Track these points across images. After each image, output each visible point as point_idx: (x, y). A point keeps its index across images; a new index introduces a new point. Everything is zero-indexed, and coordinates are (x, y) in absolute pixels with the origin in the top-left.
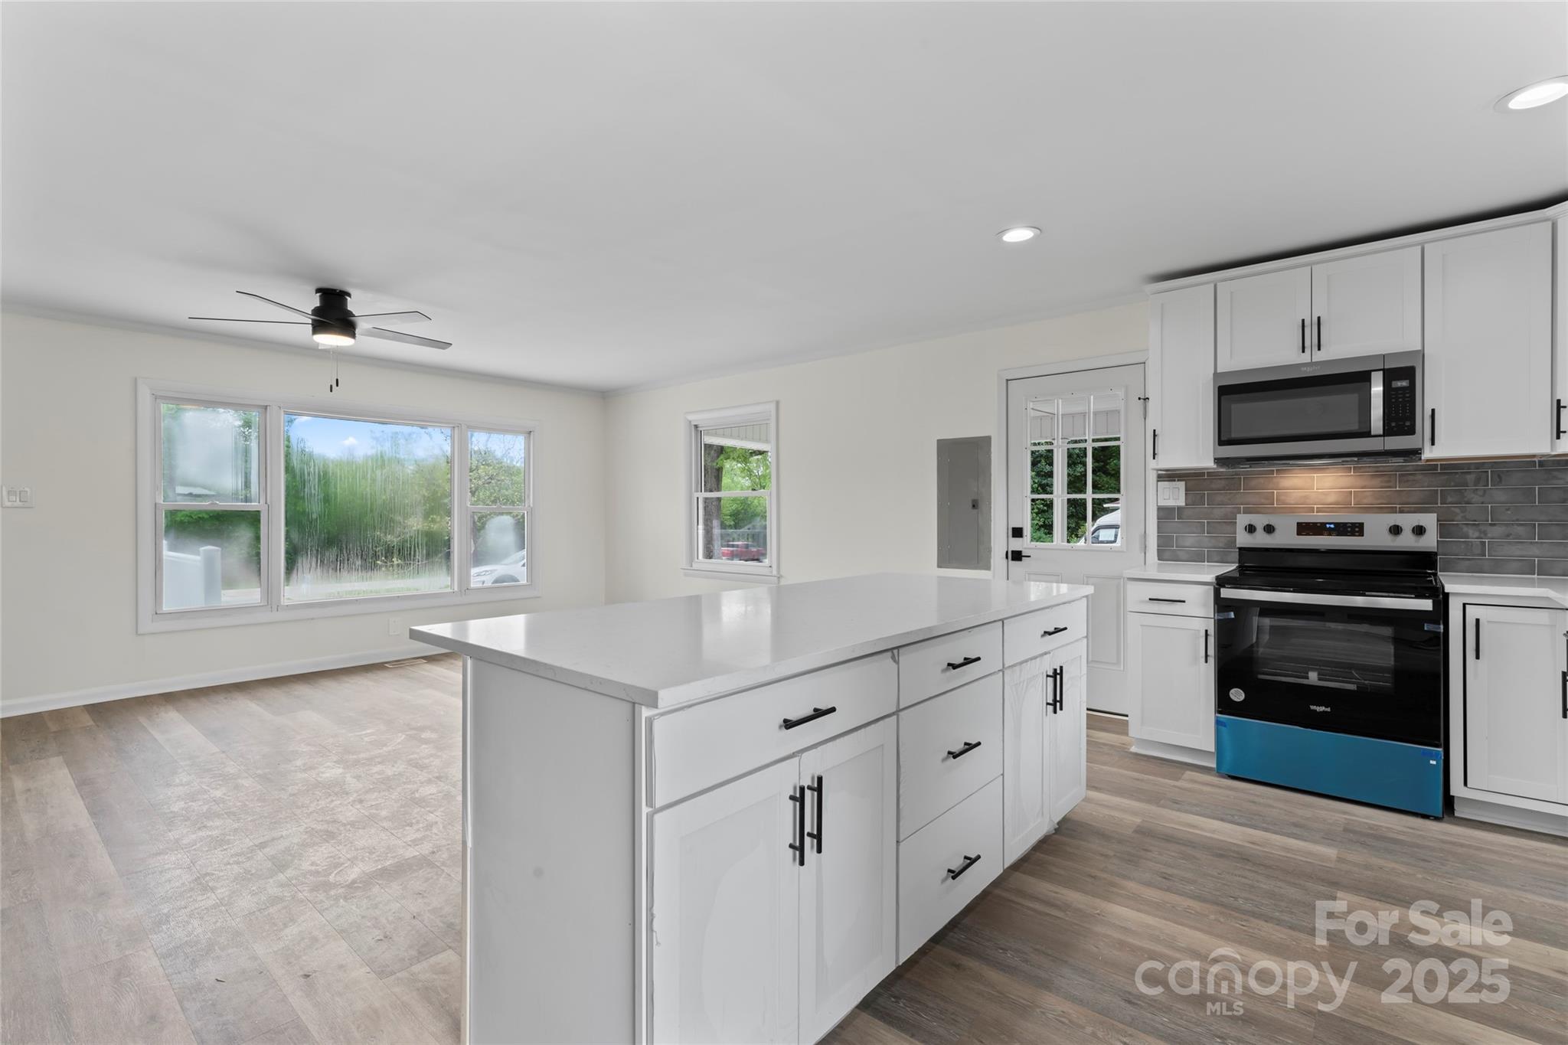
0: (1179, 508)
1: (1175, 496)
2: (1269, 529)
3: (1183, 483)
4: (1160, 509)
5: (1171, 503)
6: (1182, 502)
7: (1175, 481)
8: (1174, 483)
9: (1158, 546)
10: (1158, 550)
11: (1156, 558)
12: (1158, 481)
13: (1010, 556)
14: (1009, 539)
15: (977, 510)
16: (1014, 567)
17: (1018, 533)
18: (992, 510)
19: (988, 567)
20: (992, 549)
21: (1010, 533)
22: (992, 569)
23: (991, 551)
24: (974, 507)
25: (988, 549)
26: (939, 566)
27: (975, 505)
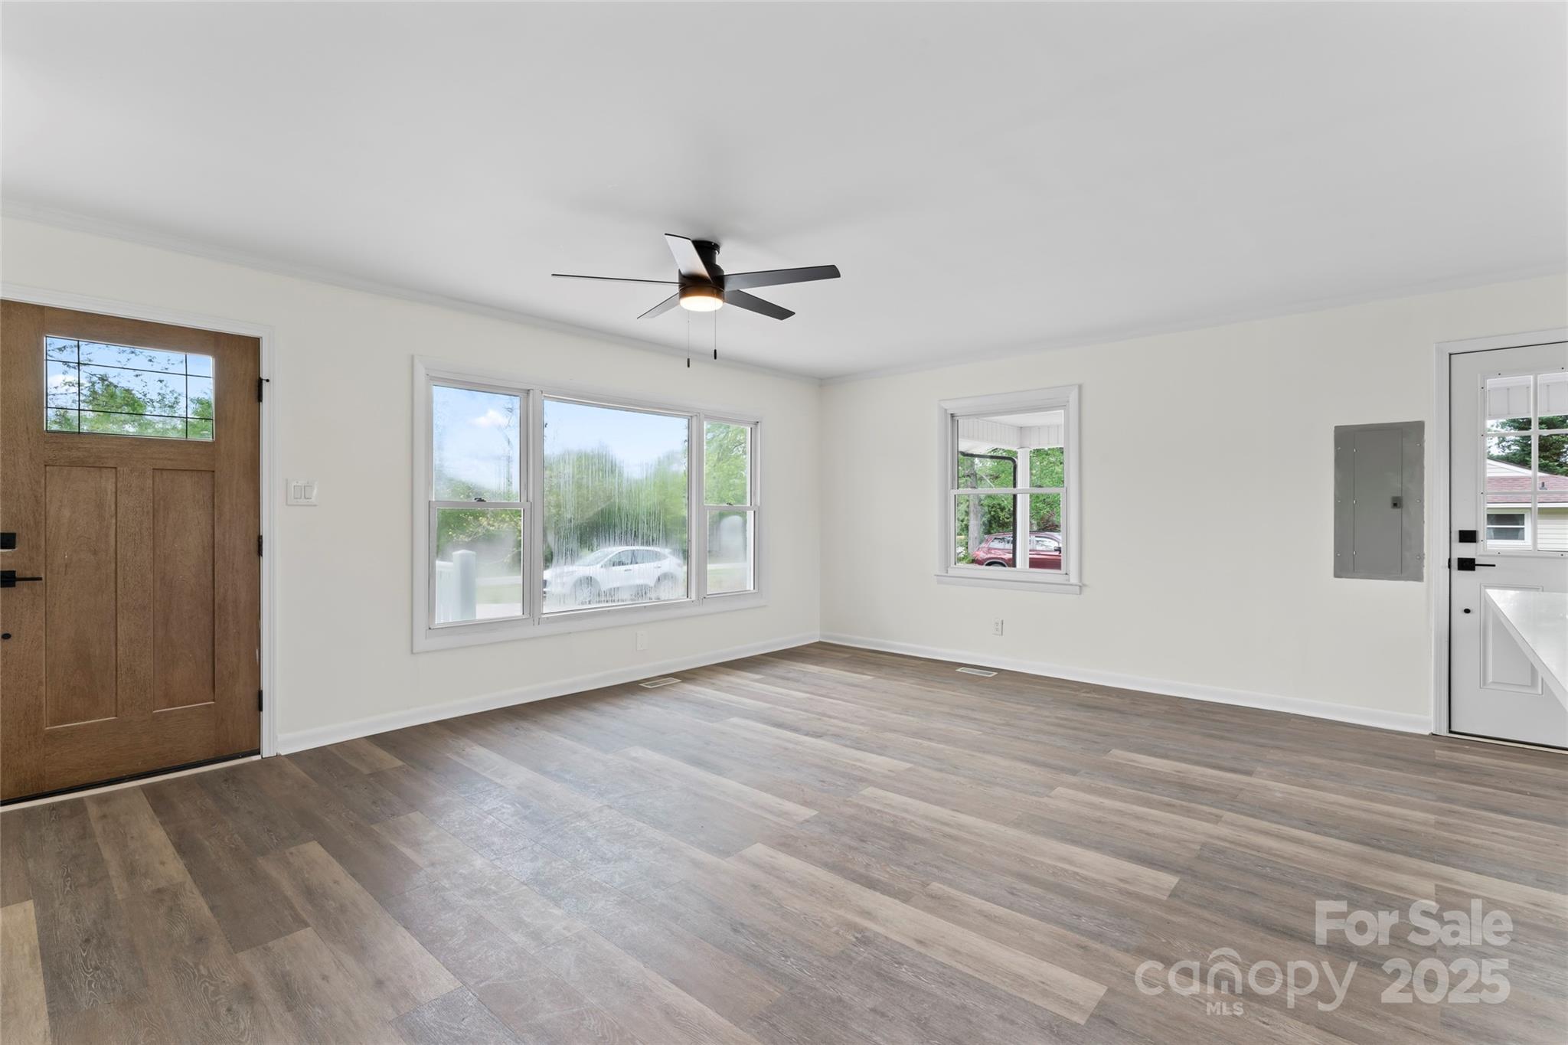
13: (1455, 564)
14: (1453, 544)
15: (1400, 510)
16: (1462, 577)
17: (1468, 537)
18: (1425, 510)
19: (1418, 577)
20: (1426, 556)
21: (1456, 536)
22: (1425, 579)
23: (1424, 558)
24: (1395, 505)
25: (1419, 555)
26: (1337, 575)
27: (1396, 503)
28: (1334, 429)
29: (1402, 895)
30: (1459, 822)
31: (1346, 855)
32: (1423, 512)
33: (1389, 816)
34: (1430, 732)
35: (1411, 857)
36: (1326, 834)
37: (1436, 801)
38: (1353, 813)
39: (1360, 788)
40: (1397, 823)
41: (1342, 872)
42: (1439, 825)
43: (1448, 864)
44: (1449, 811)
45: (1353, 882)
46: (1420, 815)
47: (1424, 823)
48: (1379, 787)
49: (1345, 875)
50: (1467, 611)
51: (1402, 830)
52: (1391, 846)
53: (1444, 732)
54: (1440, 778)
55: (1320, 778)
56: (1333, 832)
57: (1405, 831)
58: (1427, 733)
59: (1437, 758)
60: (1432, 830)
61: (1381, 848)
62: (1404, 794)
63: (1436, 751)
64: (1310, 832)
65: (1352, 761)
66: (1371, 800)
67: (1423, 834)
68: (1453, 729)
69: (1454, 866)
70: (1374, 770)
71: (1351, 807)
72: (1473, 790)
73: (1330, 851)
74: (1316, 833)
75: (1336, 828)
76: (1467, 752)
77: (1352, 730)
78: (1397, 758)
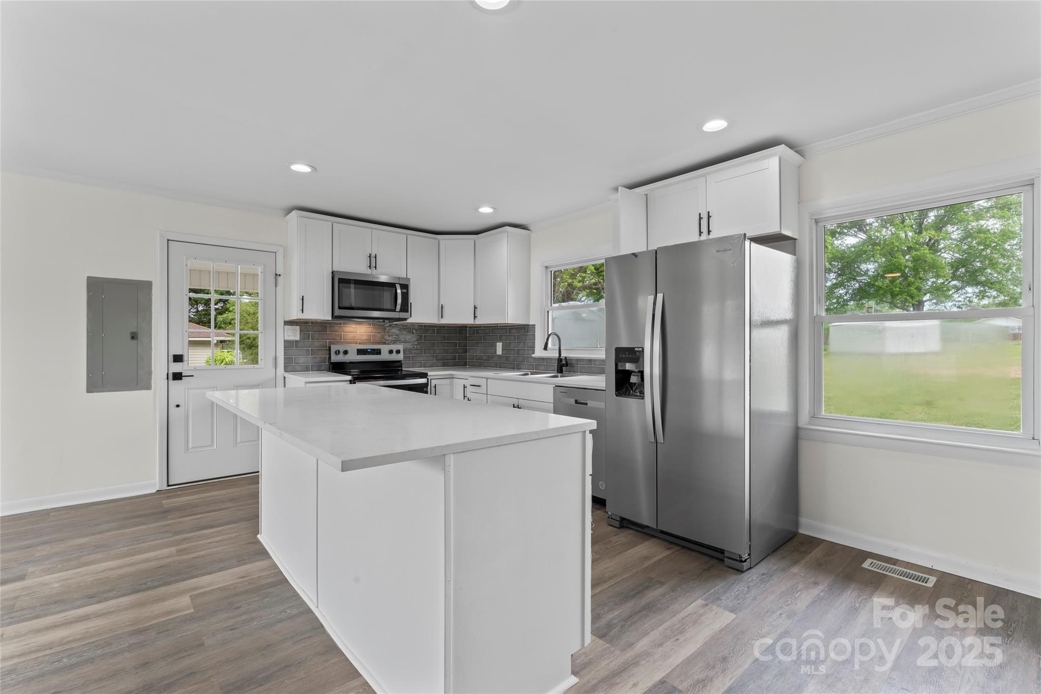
0: (297, 341)
1: (294, 334)
2: (346, 352)
3: (299, 327)
4: (285, 341)
5: (292, 338)
6: (298, 338)
7: (294, 325)
8: (293, 326)
9: (284, 364)
10: (284, 366)
11: (283, 371)
12: (284, 325)
13: (171, 377)
14: (170, 364)
15: (136, 341)
16: (174, 384)
17: (178, 358)
18: (153, 341)
19: (148, 387)
20: (153, 373)
21: (171, 359)
22: (153, 388)
23: (152, 374)
24: (133, 338)
25: (149, 373)
26: (89, 391)
27: (134, 337)
28: (86, 278)
29: (172, 617)
30: (190, 545)
31: (126, 608)
32: (151, 343)
33: (147, 562)
34: (156, 490)
35: (169, 584)
36: (106, 599)
37: (172, 537)
38: (122, 571)
39: (122, 549)
40: (153, 564)
41: (127, 624)
42: (179, 552)
43: (192, 578)
44: (183, 540)
45: (137, 627)
46: (166, 551)
47: (170, 556)
48: (135, 542)
49: (130, 625)
50: (178, 406)
51: (158, 568)
52: (156, 583)
53: (165, 487)
54: (170, 519)
55: (89, 554)
56: (111, 594)
57: (161, 567)
58: (154, 491)
59: (165, 506)
60: (177, 558)
61: (149, 589)
62: (153, 541)
63: (163, 502)
64: (93, 604)
65: (108, 531)
66: (133, 555)
67: (172, 564)
68: (170, 484)
69: (196, 577)
70: (127, 531)
71: (119, 567)
72: (191, 520)
73: (113, 612)
74: (99, 602)
75: (110, 591)
76: (180, 496)
77: (102, 506)
78: (140, 516)
